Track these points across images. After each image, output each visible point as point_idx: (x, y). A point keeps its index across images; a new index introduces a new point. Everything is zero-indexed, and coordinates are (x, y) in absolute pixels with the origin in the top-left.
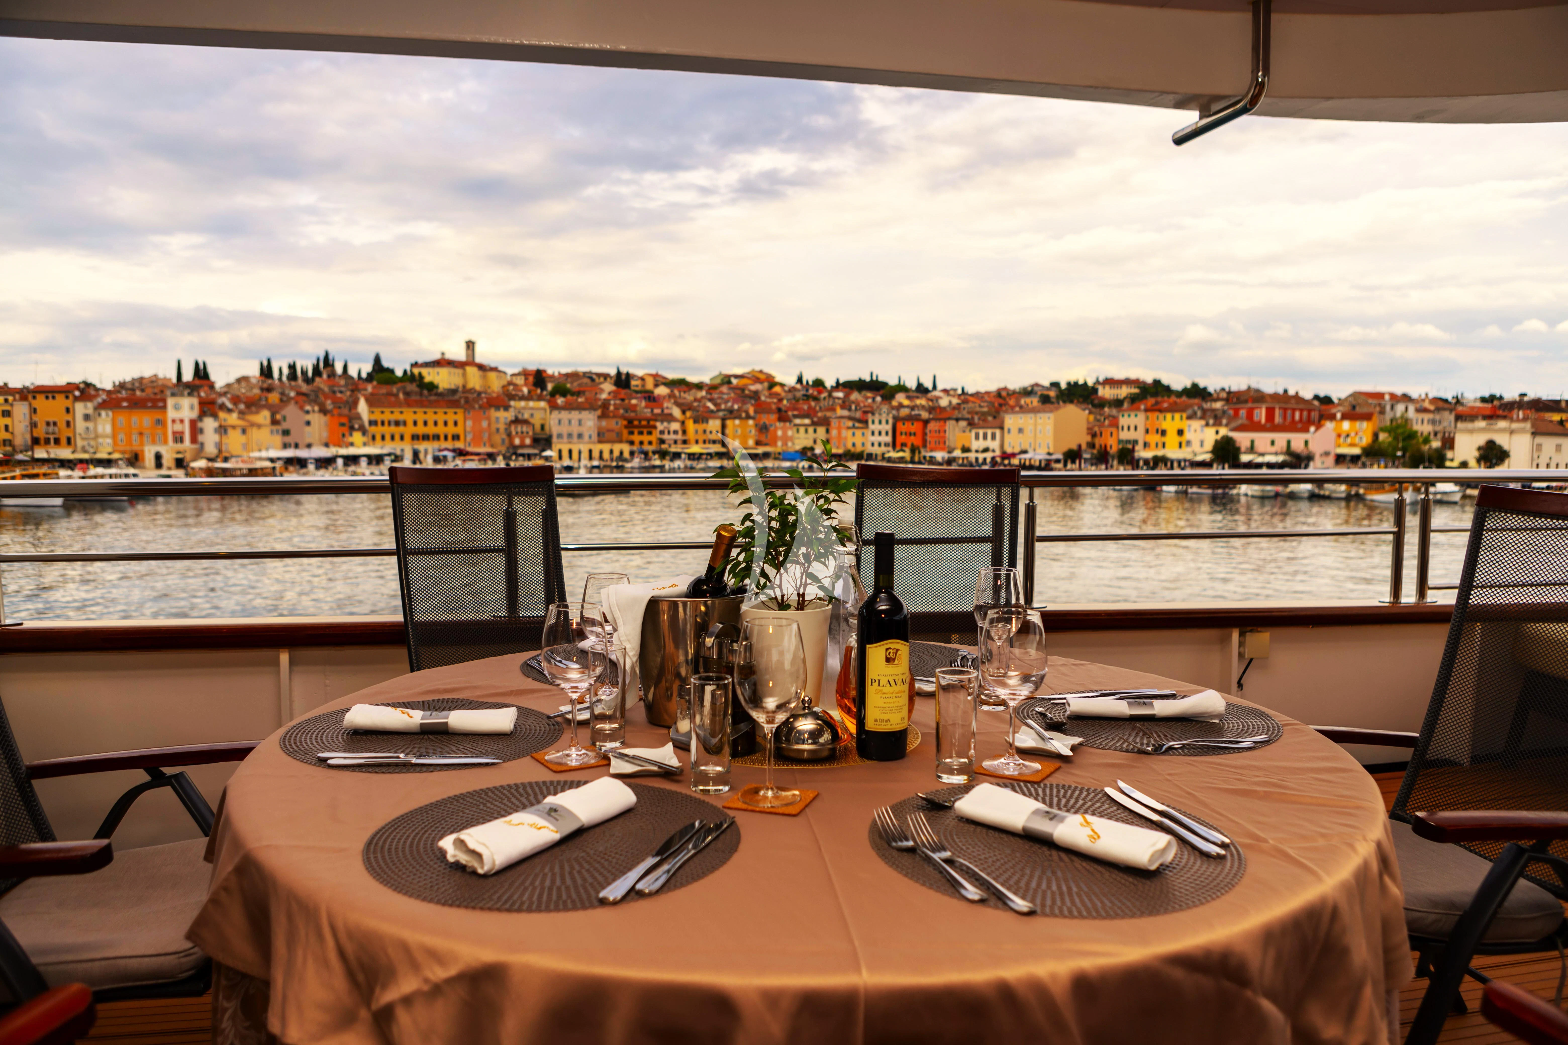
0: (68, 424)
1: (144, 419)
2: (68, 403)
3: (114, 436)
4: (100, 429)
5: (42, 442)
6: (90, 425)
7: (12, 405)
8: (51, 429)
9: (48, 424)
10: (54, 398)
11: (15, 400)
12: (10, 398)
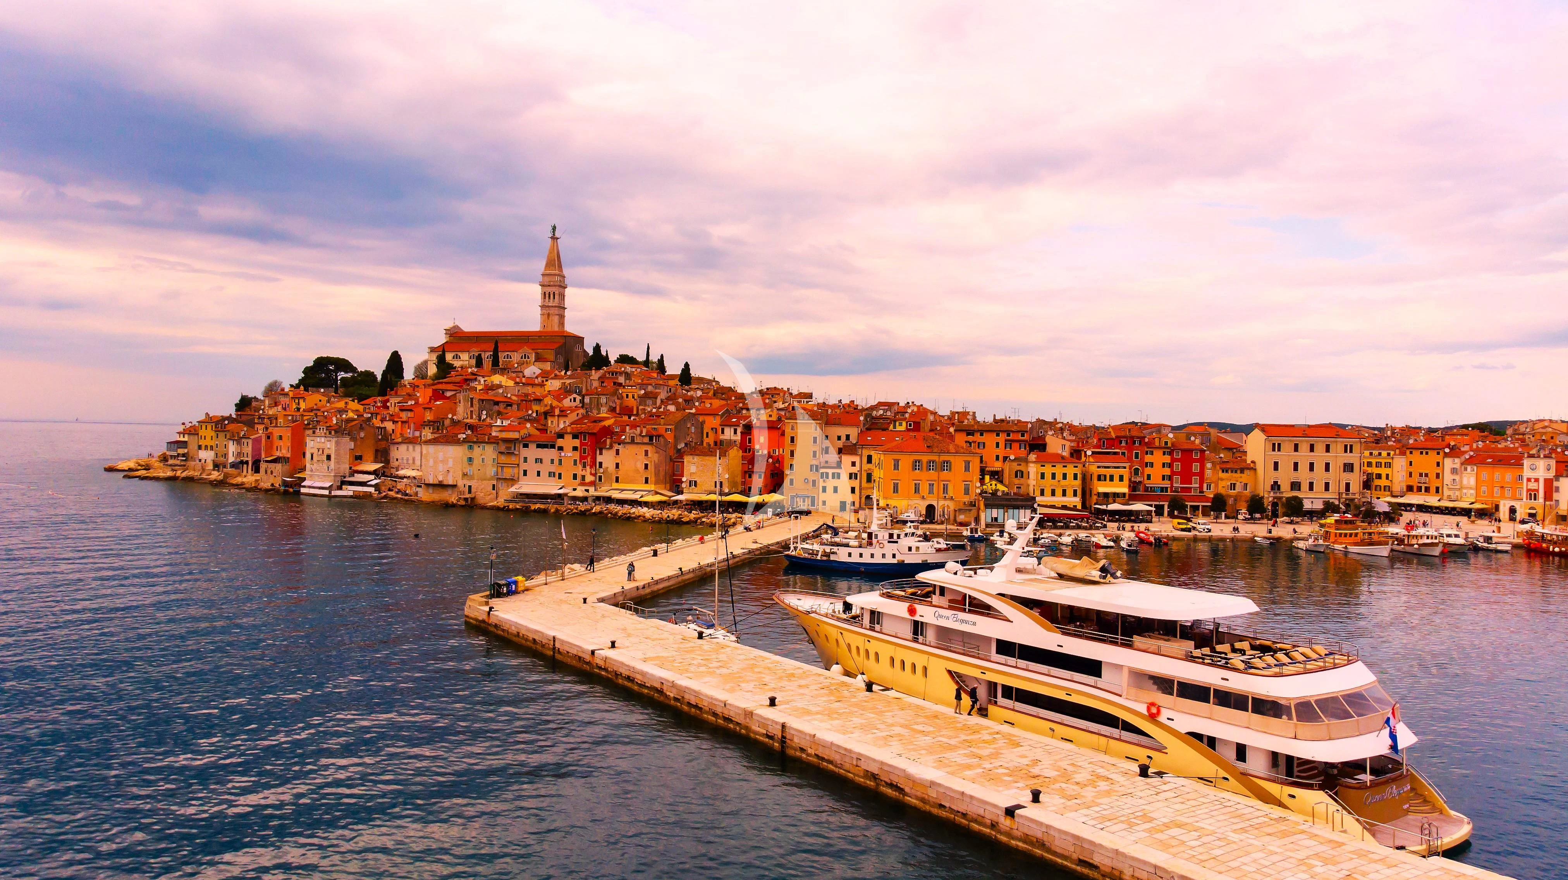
0: (1438, 476)
1: (1507, 475)
2: (1439, 458)
3: (1477, 488)
4: (1465, 482)
5: (1415, 490)
6: (1457, 477)
7: (1393, 458)
8: (1423, 479)
9: (1421, 475)
10: (1427, 453)
11: (1395, 454)
12: (1392, 453)
